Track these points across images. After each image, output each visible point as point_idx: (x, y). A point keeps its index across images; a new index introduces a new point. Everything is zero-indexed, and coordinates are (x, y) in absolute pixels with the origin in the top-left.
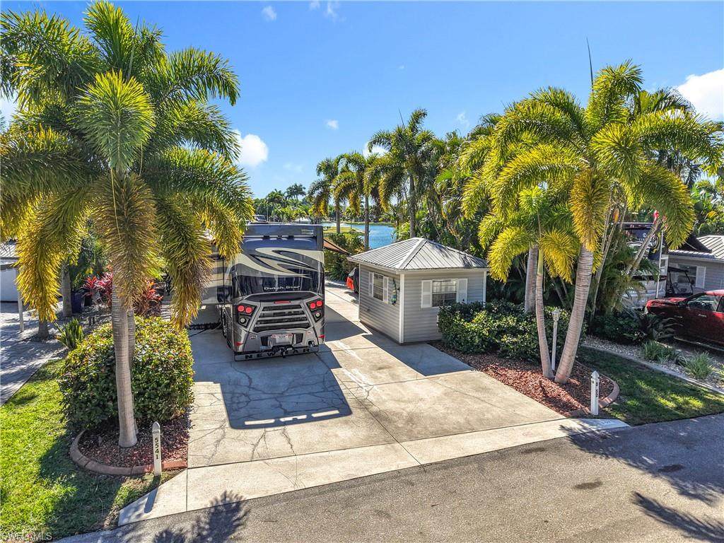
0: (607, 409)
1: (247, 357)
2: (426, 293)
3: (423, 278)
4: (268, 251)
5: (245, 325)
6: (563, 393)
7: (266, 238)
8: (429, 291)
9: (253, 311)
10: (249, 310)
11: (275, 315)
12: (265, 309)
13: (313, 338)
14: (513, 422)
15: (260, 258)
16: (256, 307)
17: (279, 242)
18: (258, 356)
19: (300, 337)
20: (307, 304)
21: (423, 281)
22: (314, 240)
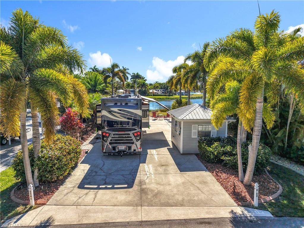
0: (265, 204)
1: (109, 154)
2: (195, 131)
3: (193, 123)
4: (116, 109)
5: (106, 141)
6: (245, 190)
7: (116, 104)
8: (196, 130)
9: (109, 136)
10: (107, 135)
11: (119, 137)
12: (114, 135)
13: (136, 148)
14: (207, 204)
15: (112, 113)
16: (110, 134)
17: (121, 106)
18: (113, 154)
19: (130, 148)
20: (133, 133)
21: (193, 125)
22: (137, 105)
